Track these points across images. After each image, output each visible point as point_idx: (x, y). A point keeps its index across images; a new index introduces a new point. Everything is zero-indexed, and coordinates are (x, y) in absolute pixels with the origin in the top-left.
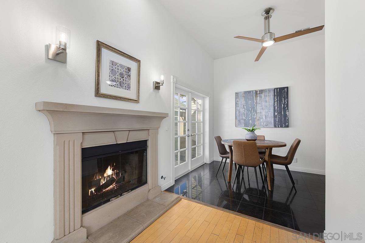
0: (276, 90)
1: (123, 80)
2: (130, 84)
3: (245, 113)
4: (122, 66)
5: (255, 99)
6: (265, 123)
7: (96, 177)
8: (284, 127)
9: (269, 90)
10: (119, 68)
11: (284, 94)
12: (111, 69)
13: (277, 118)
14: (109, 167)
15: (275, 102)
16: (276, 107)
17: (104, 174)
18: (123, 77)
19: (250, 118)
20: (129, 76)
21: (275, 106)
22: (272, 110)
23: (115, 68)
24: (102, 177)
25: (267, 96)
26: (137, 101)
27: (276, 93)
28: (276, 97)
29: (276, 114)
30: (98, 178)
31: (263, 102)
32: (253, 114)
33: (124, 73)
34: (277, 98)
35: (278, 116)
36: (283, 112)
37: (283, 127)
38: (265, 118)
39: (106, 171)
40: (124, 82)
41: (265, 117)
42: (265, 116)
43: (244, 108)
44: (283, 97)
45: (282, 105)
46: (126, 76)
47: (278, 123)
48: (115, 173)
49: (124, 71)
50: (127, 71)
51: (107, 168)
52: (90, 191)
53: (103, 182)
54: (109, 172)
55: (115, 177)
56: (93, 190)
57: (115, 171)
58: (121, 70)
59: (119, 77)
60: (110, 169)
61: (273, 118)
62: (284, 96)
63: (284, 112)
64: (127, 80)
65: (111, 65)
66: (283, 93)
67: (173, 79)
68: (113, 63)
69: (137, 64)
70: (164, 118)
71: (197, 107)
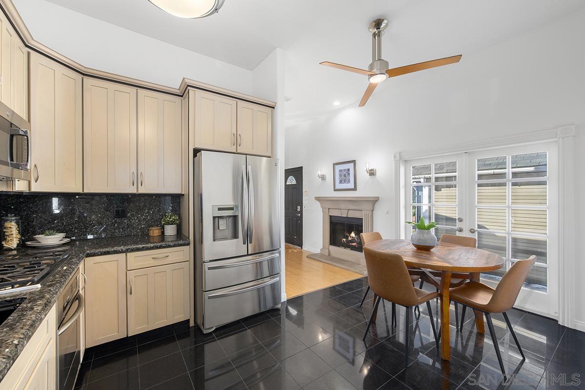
2: (350, 179)
4: (344, 170)
12: (339, 174)
17: (350, 234)
18: (346, 177)
20: (349, 174)
23: (342, 173)
26: (355, 189)
30: (347, 235)
40: (347, 179)
46: (347, 175)
49: (346, 173)
50: (348, 171)
53: (350, 239)
56: (345, 240)
57: (356, 236)
58: (344, 173)
59: (344, 178)
60: (354, 233)
64: (348, 177)
67: (395, 157)
68: (340, 171)
69: (353, 164)
70: (375, 201)
71: (509, 171)
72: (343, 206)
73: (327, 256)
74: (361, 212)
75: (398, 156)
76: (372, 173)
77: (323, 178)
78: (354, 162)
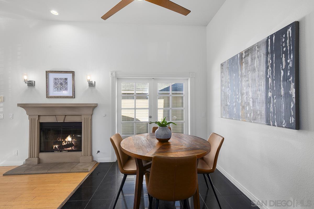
0: (269, 40)
1: (62, 86)
2: (67, 88)
3: (229, 95)
4: (61, 79)
5: (239, 68)
6: (252, 114)
7: (59, 139)
8: (285, 127)
9: (258, 45)
10: (60, 80)
11: (286, 43)
12: (54, 82)
13: (271, 105)
14: (69, 136)
15: (267, 68)
16: (270, 80)
17: (65, 139)
18: (62, 85)
19: (234, 105)
20: (67, 83)
21: (268, 77)
22: (263, 88)
23: (57, 81)
24: (63, 140)
25: (255, 59)
26: (73, 97)
27: (269, 48)
28: (270, 56)
29: (270, 94)
30: (60, 140)
31: (249, 72)
32: (238, 96)
33: (63, 82)
34: (272, 59)
35: (273, 101)
36: (282, 89)
37: (283, 127)
38: (253, 105)
39: (67, 138)
40: (63, 87)
41: (253, 102)
42: (252, 100)
43: (228, 87)
44: (284, 52)
45: (282, 72)
46: (64, 84)
47: (274, 116)
48: (74, 141)
49: (62, 81)
50: (65, 80)
51: (68, 136)
52: (54, 146)
53: (64, 144)
54: (69, 139)
55: (74, 143)
56: (57, 146)
57: (74, 140)
58: (60, 81)
59: (60, 85)
60: (70, 137)
61: (264, 105)
62: (284, 49)
63: (284, 90)
64: (65, 86)
65: (54, 80)
66: (283, 42)
67: (112, 74)
68: (55, 79)
69: (72, 74)
70: (93, 107)
71: (171, 92)
72: (58, 112)
73: (36, 165)
74: (80, 117)
75: (114, 74)
76: (91, 85)
77: (31, 84)
78: (73, 73)
